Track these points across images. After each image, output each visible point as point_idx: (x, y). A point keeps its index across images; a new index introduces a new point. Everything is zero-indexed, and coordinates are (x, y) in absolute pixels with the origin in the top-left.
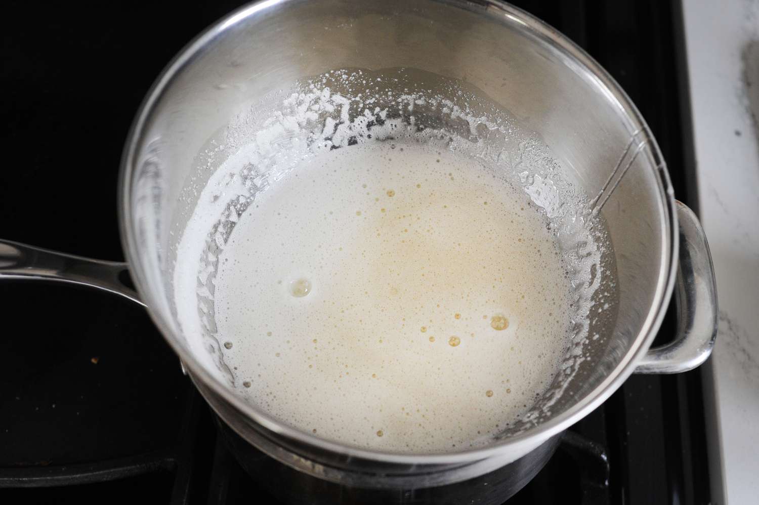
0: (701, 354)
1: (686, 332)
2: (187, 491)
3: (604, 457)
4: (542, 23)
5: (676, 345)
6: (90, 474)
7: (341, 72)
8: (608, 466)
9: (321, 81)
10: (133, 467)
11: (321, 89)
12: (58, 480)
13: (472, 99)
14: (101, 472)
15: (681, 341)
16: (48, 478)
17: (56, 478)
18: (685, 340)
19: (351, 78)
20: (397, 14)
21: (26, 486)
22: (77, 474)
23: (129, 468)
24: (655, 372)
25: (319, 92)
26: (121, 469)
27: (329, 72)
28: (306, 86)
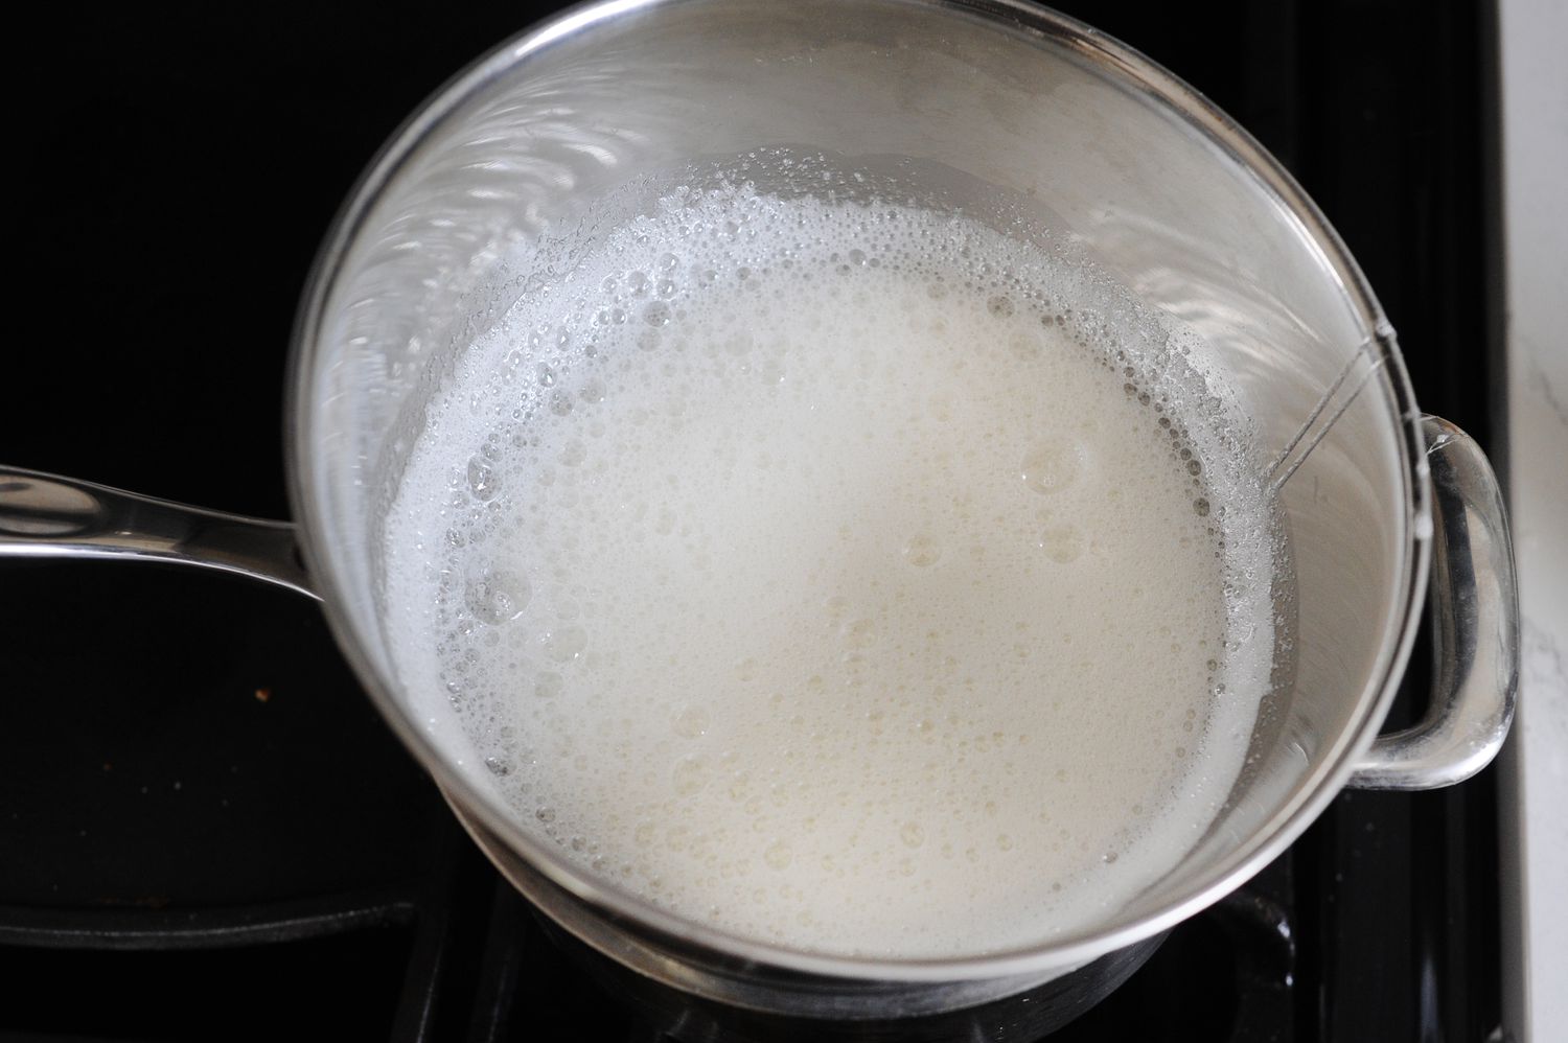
0: (1478, 751)
1: (1449, 706)
2: (436, 970)
3: (1285, 931)
4: (1198, 98)
5: (1426, 733)
6: (244, 929)
7: (781, 151)
9: (739, 165)
10: (330, 917)
11: (738, 184)
12: (180, 938)
13: (1043, 235)
14: (266, 926)
15: (1438, 725)
16: (161, 934)
17: (176, 934)
18: (1446, 723)
19: (800, 166)
20: (906, 47)
21: (118, 946)
22: (219, 926)
23: (322, 919)
24: (1381, 787)
25: (733, 188)
26: (307, 921)
27: (756, 151)
28: (707, 173)
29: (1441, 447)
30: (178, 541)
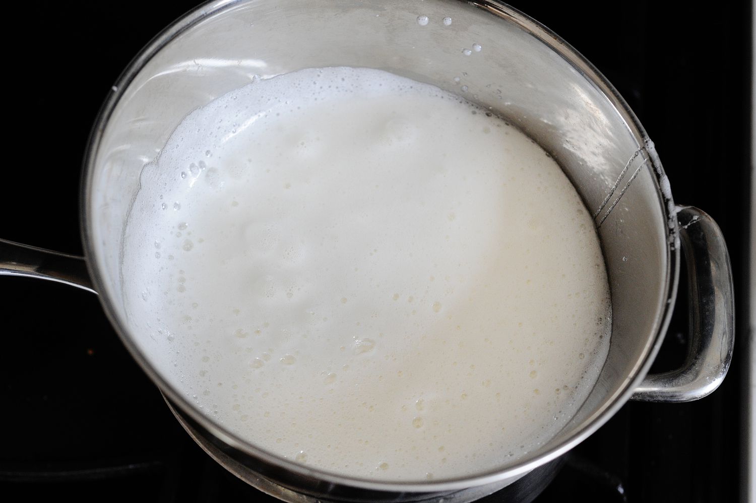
0: (711, 383)
1: (696, 358)
3: (621, 490)
8: (625, 498)
18: (694, 367)
29: (695, 222)
30: (37, 267)
